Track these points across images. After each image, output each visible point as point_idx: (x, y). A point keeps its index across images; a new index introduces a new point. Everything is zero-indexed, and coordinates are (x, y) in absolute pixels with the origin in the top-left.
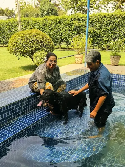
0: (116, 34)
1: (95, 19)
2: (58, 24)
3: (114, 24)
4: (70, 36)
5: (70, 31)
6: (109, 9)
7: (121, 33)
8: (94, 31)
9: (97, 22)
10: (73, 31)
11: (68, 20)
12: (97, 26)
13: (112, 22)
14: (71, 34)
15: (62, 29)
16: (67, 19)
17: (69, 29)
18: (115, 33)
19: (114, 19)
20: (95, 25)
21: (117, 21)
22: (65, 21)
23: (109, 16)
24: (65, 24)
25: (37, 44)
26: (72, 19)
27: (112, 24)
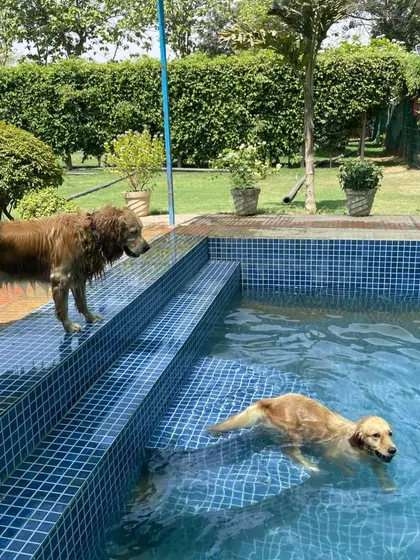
0: (203, 121)
1: (134, 77)
2: (8, 90)
3: (191, 93)
4: (55, 127)
5: (55, 112)
6: (149, 41)
7: (215, 120)
8: (135, 115)
9: (140, 85)
10: (63, 112)
11: (44, 81)
12: (141, 100)
13: (186, 88)
14: (57, 123)
15: (26, 108)
16: (39, 77)
17: (51, 108)
18: (200, 119)
19: (192, 79)
20: (135, 95)
21: (200, 85)
22: (32, 82)
23: (174, 71)
24: (33, 93)
25: (16, 166)
26: (57, 76)
27: (185, 92)
